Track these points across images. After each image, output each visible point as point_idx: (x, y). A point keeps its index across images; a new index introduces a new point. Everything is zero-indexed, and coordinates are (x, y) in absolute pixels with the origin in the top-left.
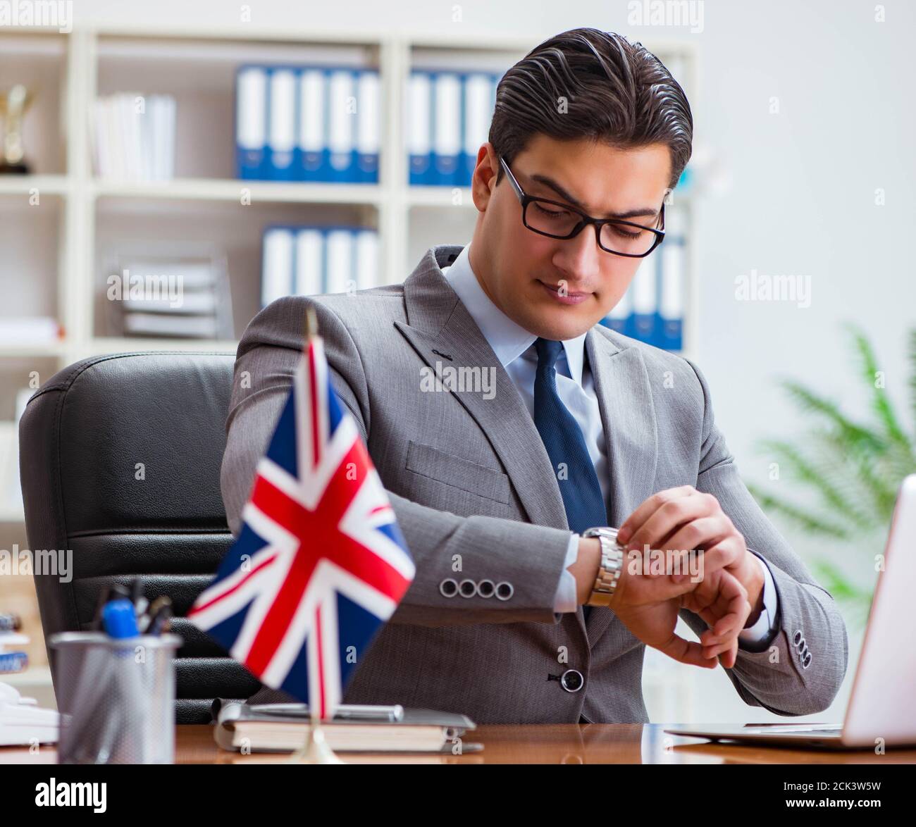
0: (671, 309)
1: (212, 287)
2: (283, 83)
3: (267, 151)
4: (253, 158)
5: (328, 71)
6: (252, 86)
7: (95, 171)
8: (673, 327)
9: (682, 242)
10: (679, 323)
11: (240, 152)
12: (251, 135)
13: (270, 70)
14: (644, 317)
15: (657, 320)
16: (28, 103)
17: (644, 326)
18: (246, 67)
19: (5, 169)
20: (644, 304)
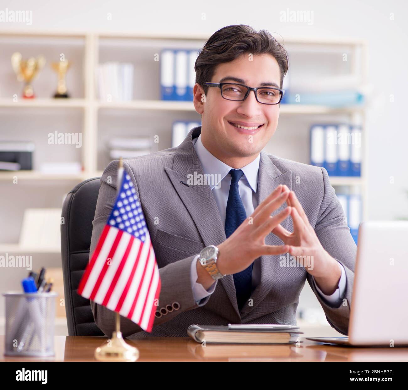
0: (356, 158)
2: (182, 57)
3: (174, 88)
4: (168, 91)
6: (168, 58)
7: (98, 97)
8: (357, 166)
9: (361, 128)
10: (359, 164)
11: (163, 88)
12: (167, 80)
13: (175, 52)
14: (344, 162)
15: (350, 163)
16: (69, 66)
17: (344, 166)
18: (165, 50)
19: (58, 96)
20: (344, 156)
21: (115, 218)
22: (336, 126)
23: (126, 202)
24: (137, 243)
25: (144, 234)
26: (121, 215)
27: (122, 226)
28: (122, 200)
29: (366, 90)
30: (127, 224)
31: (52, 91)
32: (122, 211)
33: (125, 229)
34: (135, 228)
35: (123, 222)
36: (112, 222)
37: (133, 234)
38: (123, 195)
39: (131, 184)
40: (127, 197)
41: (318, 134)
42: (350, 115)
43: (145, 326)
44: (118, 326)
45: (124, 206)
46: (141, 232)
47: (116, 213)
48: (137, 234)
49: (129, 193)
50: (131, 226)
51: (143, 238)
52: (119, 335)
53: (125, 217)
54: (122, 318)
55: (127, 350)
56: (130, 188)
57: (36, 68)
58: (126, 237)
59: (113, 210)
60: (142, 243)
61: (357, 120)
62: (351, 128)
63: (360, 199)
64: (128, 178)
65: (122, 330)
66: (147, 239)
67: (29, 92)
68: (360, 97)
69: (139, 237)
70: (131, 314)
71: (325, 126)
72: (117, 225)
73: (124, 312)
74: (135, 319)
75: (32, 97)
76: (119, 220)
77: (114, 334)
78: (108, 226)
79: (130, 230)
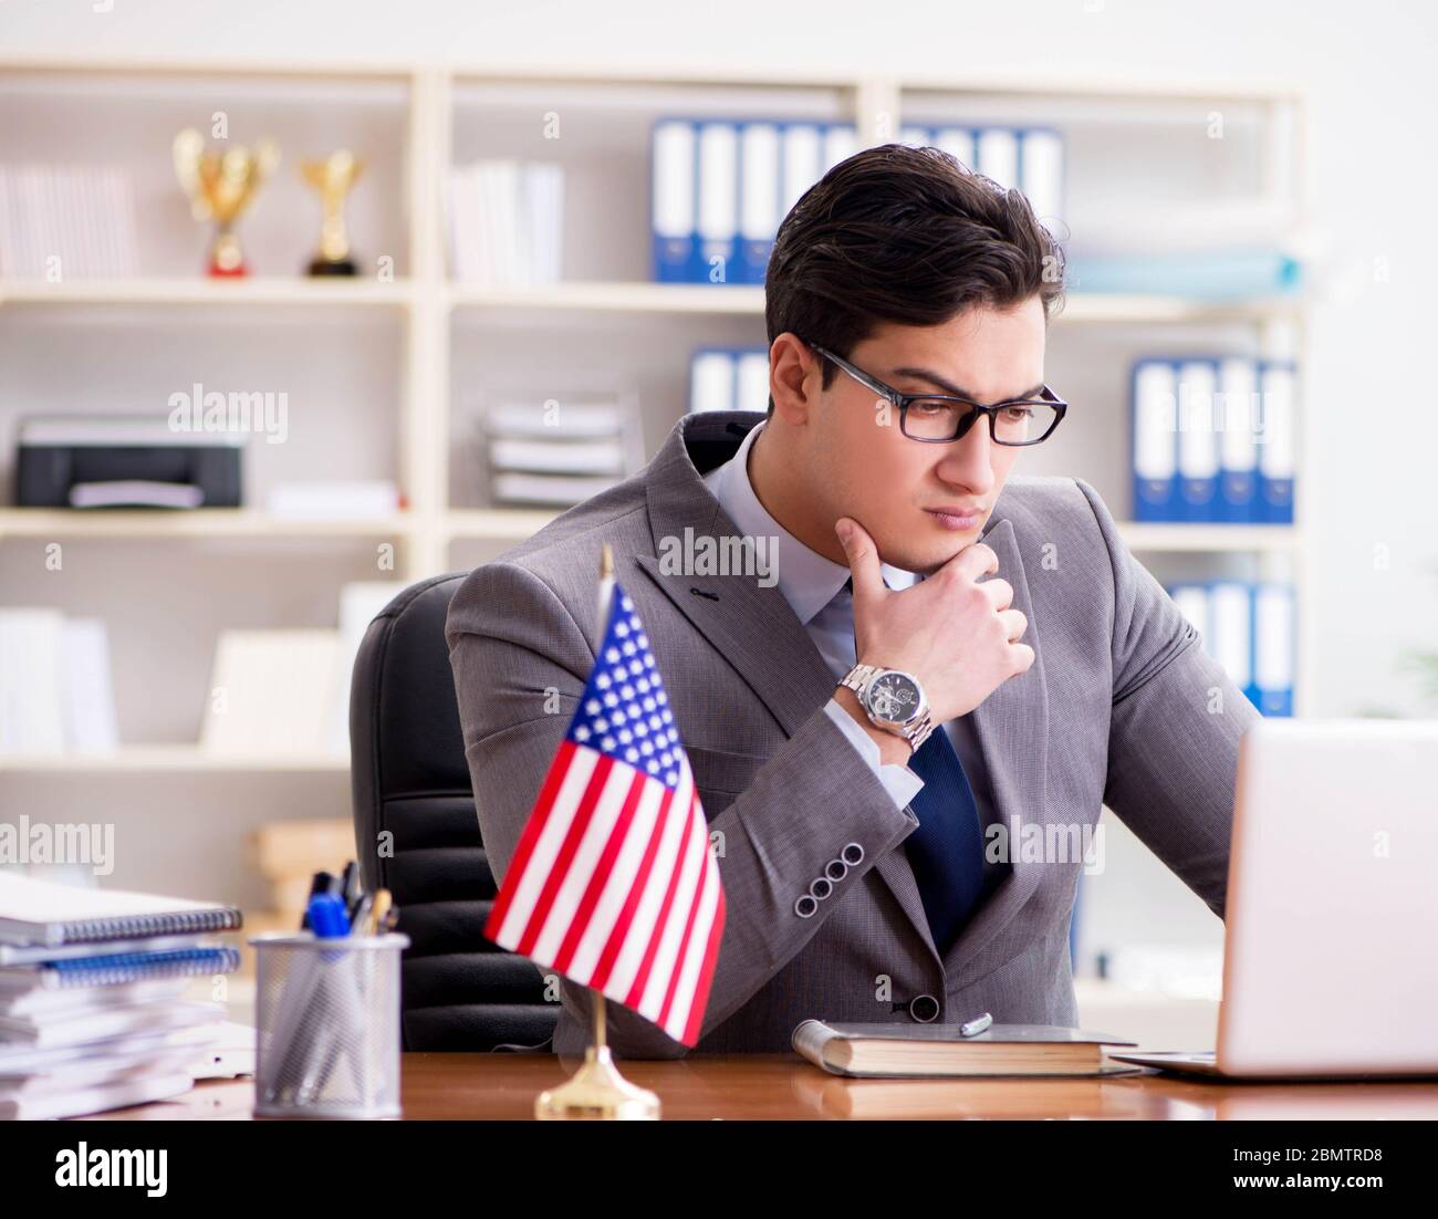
0: (1276, 467)
1: (618, 436)
2: (718, 143)
3: (696, 241)
4: (676, 249)
5: (782, 126)
6: (673, 147)
7: (451, 272)
8: (1280, 489)
9: (1292, 368)
10: (1289, 483)
11: (659, 242)
12: (673, 218)
13: (698, 125)
14: (1238, 475)
15: (1258, 479)
16: (355, 174)
17: (1239, 488)
18: (664, 120)
19: (323, 269)
20: (1239, 458)
21: (589, 721)
22: (1215, 362)
23: (620, 675)
24: (653, 792)
25: (676, 766)
26: (606, 713)
27: (609, 744)
28: (610, 669)
29: (1308, 246)
30: (625, 737)
31: (303, 253)
32: (611, 700)
33: (620, 753)
34: (647, 749)
35: (614, 731)
36: (583, 734)
37: (641, 765)
38: (613, 656)
39: (636, 623)
40: (625, 662)
41: (1155, 386)
42: (1258, 325)
43: (676, 1028)
44: (601, 1033)
45: (616, 687)
46: (667, 760)
47: (593, 708)
48: (653, 767)
49: (629, 649)
50: (637, 742)
51: (671, 778)
52: (604, 1054)
53: (618, 719)
54: (609, 1004)
55: (626, 1099)
56: (633, 635)
57: (252, 178)
58: (621, 776)
59: (585, 700)
60: (669, 793)
61: (1280, 343)
62: (1262, 367)
63: (1292, 593)
64: (627, 605)
65: (610, 1042)
66: (685, 781)
67: (229, 256)
68: (1289, 271)
69: (661, 776)
70: (636, 994)
71: (1177, 363)
72: (594, 742)
73: (617, 989)
74: (649, 1009)
75: (238, 272)
76: (601, 726)
77: (590, 1053)
78: (571, 743)
79: (632, 755)
